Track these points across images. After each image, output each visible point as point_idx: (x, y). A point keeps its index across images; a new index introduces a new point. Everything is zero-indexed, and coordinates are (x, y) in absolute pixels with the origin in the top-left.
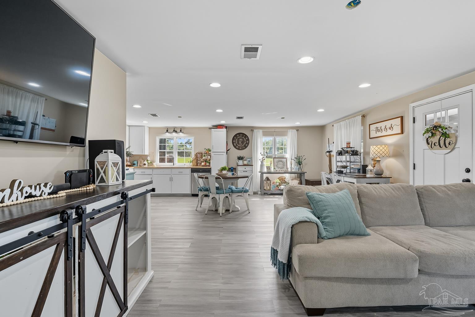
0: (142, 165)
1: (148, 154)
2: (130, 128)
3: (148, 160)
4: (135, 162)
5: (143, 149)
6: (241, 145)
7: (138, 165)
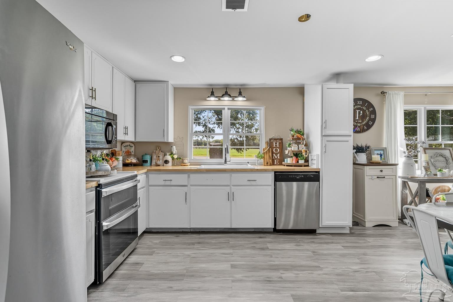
0: (160, 162)
1: (173, 141)
2: (137, 85)
3: (172, 154)
4: (148, 158)
5: (165, 132)
6: (360, 123)
7: (154, 163)
